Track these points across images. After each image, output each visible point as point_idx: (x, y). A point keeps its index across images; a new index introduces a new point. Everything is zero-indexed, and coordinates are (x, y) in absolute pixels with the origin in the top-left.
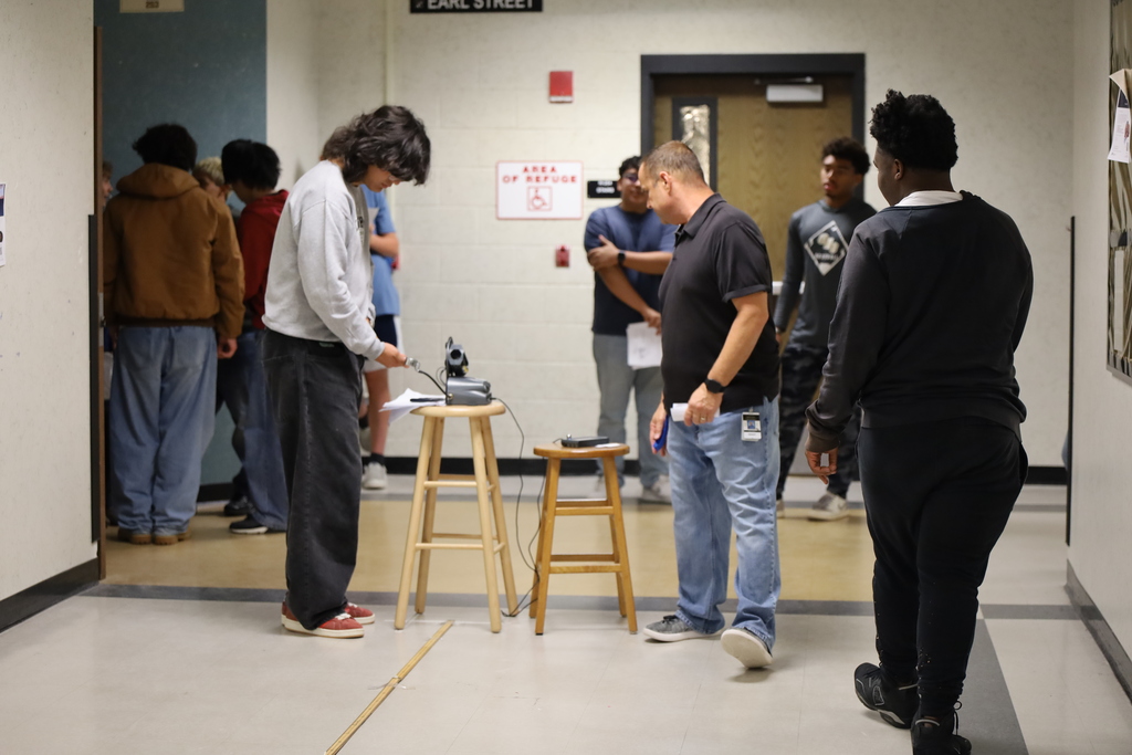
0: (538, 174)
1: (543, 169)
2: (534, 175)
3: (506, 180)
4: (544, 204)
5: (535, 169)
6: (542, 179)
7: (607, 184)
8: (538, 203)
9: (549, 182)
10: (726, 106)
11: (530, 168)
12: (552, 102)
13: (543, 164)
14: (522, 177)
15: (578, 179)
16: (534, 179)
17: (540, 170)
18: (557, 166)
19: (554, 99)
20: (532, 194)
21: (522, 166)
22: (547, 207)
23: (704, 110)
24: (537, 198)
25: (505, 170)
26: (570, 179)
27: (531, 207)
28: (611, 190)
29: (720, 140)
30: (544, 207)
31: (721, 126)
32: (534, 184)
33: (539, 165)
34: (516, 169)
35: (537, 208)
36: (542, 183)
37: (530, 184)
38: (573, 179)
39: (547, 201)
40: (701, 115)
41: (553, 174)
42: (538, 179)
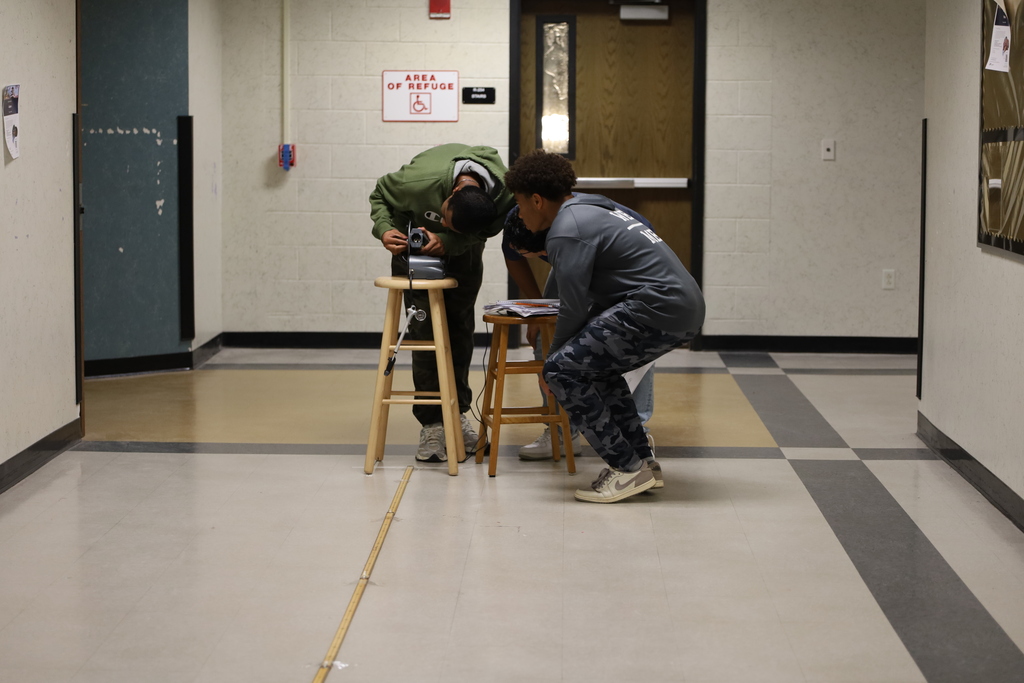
0: (419, 82)
1: (424, 78)
2: (416, 83)
3: (391, 86)
4: (425, 108)
5: (416, 77)
6: (423, 86)
7: (479, 90)
8: (419, 107)
9: (429, 89)
10: (583, 23)
11: (412, 77)
12: (431, 18)
13: (424, 73)
14: (406, 84)
15: (455, 86)
16: (415, 86)
17: (421, 78)
18: (436, 75)
19: (433, 15)
20: (414, 100)
21: (405, 74)
22: (428, 111)
23: (564, 27)
24: (418, 102)
25: (390, 78)
26: (447, 87)
27: (413, 111)
28: (484, 96)
29: (579, 53)
30: (424, 111)
31: (579, 40)
32: (416, 90)
33: (420, 74)
34: (400, 77)
35: (419, 112)
36: (423, 90)
37: (412, 90)
38: (450, 86)
39: (427, 106)
40: (562, 30)
41: (433, 81)
42: (419, 86)
